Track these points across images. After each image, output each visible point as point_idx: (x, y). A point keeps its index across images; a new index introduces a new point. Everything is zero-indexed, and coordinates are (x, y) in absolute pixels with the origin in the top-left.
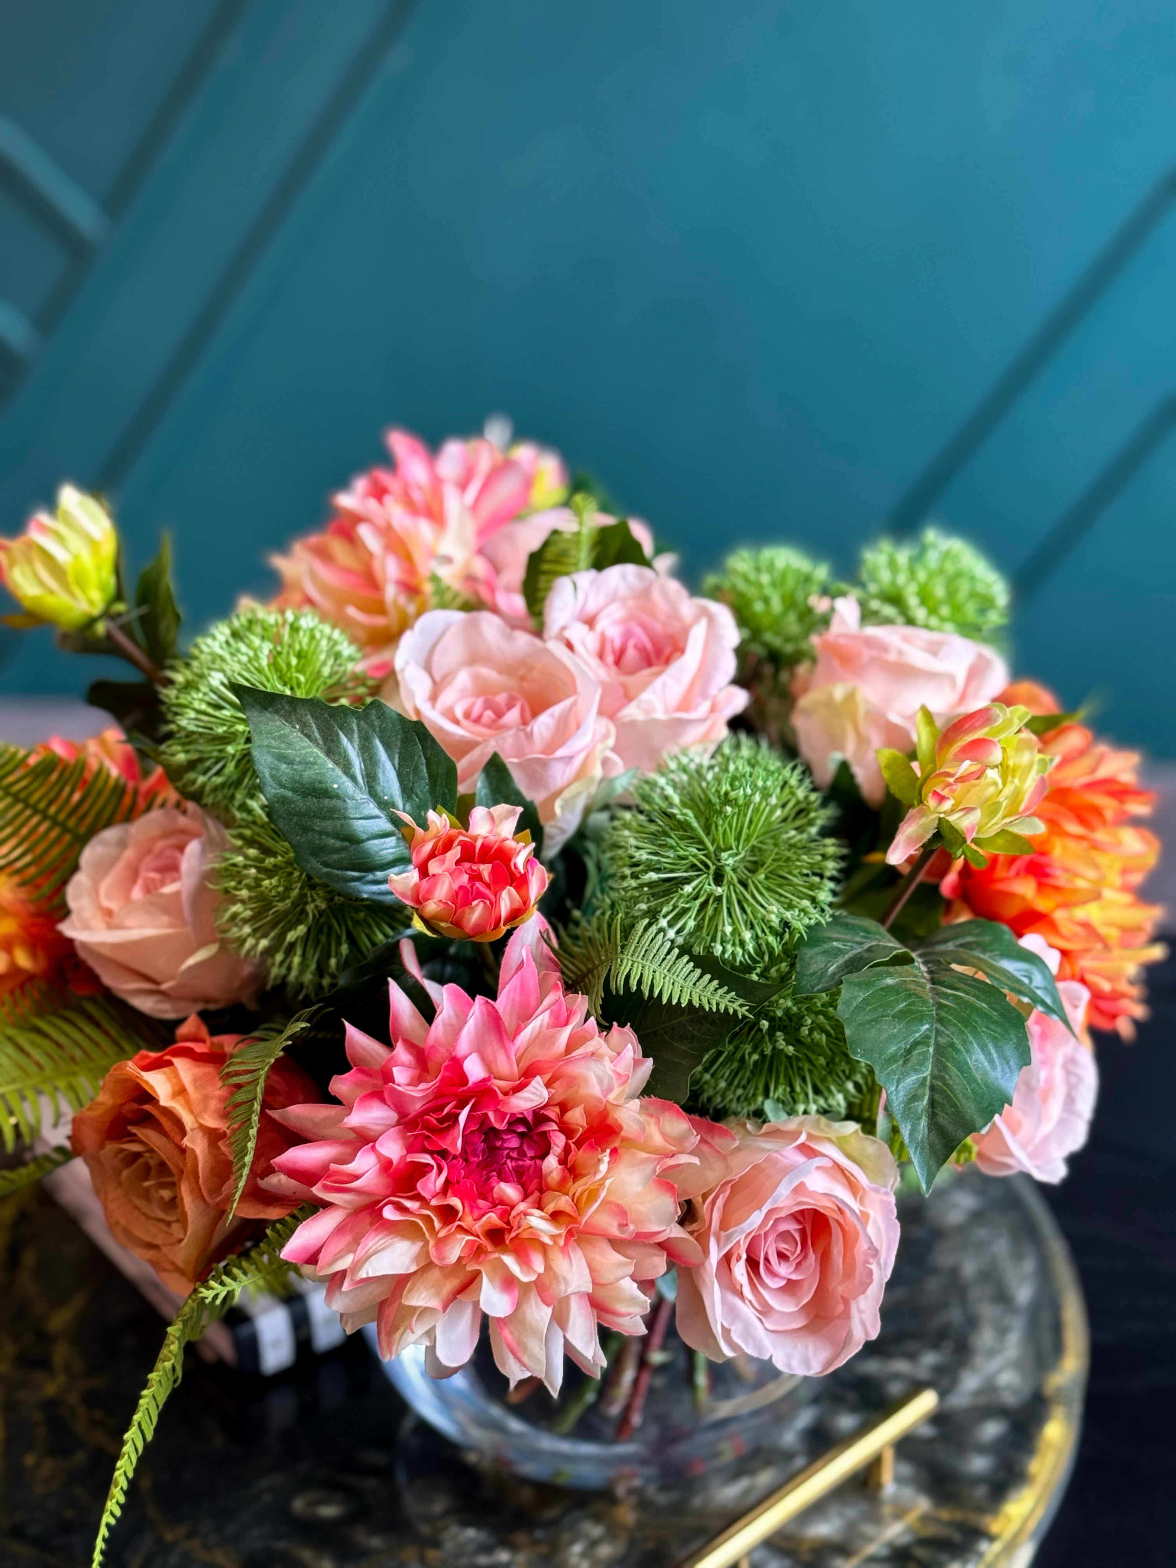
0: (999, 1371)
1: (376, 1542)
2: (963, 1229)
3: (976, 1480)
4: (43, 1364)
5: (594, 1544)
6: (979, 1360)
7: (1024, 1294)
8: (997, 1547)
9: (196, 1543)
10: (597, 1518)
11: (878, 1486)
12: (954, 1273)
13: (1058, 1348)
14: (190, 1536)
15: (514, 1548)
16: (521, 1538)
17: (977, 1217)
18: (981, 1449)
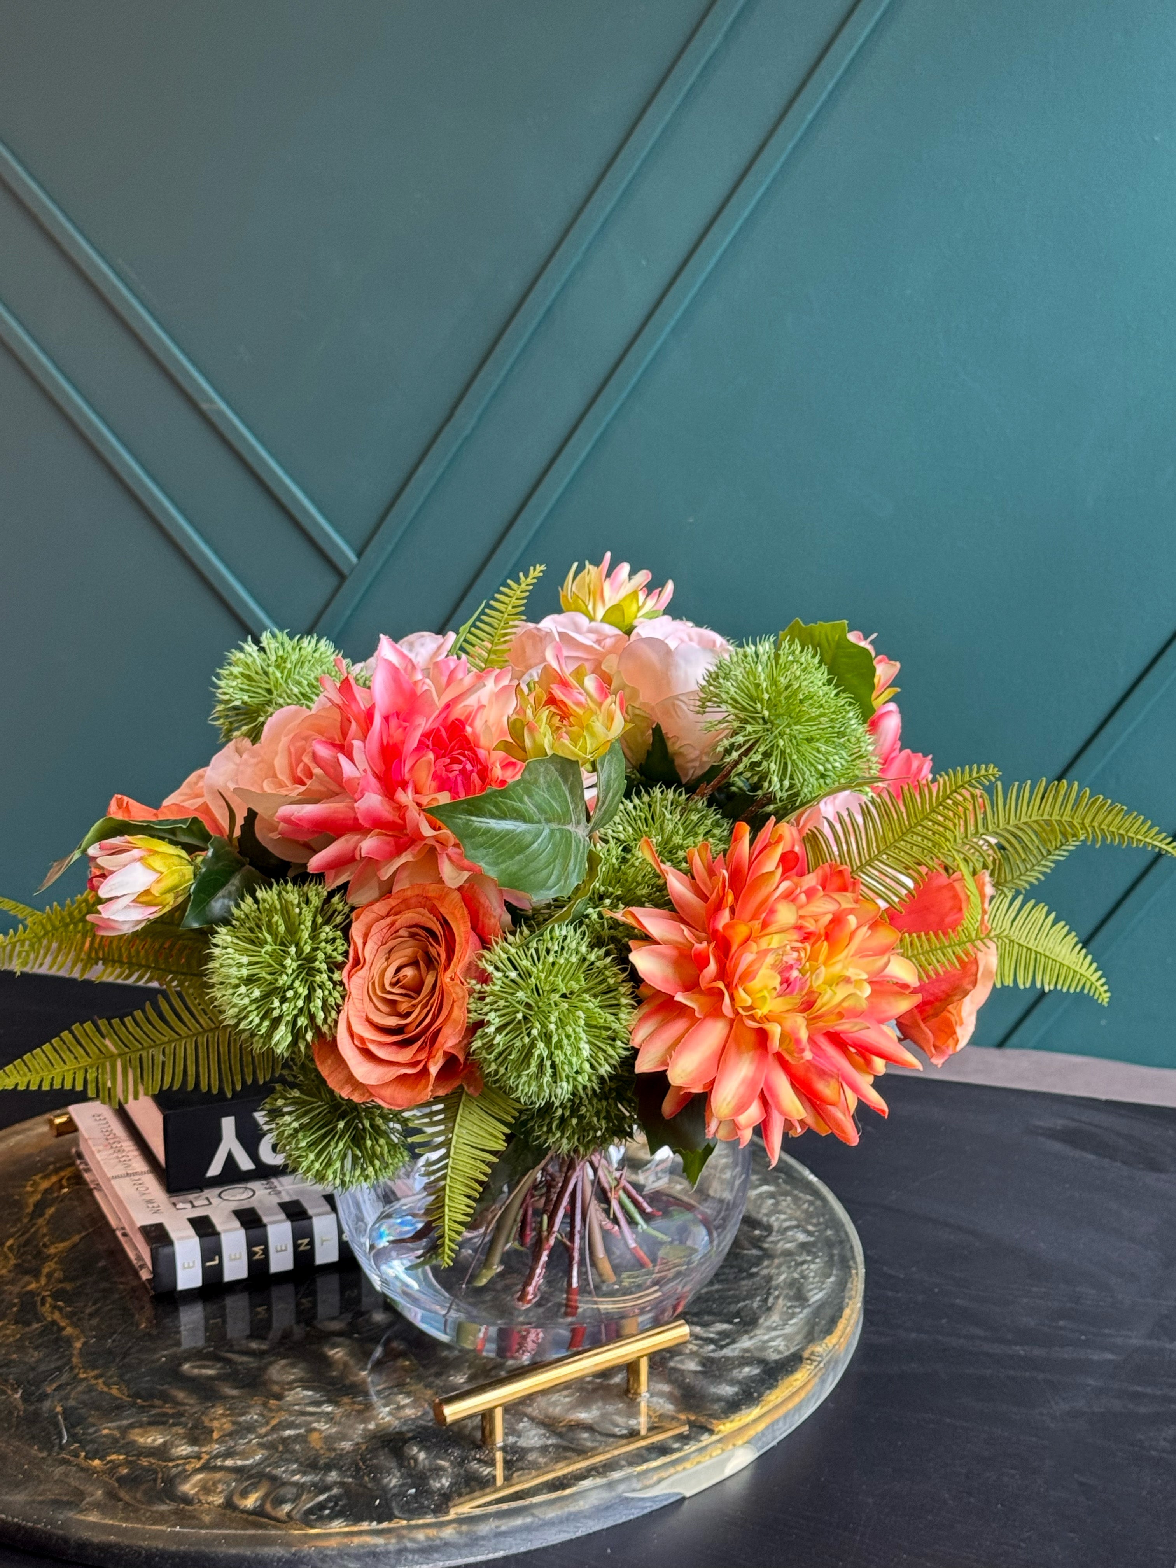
0: (773, 1339)
1: (235, 1392)
2: (788, 1253)
3: (719, 1399)
4: (36, 1273)
5: (400, 1408)
6: (758, 1332)
7: (816, 1297)
8: (715, 1438)
9: (100, 1381)
10: (408, 1394)
11: (637, 1394)
12: (769, 1279)
13: (829, 1331)
14: (96, 1377)
15: (336, 1404)
16: (346, 1400)
17: (804, 1247)
18: (732, 1382)
